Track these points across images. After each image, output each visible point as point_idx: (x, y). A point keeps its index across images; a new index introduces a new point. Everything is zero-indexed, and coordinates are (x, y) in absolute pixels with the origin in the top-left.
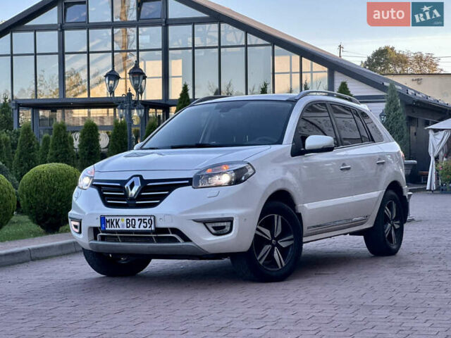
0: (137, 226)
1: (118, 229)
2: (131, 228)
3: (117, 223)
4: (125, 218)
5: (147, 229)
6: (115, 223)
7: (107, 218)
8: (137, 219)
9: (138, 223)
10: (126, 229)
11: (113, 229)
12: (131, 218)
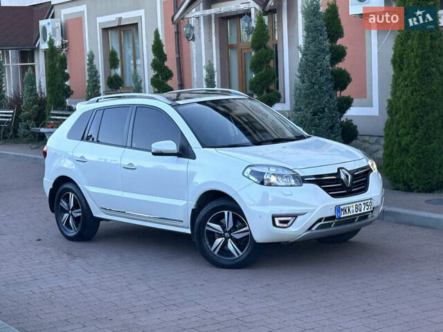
0: (362, 209)
1: (350, 214)
2: (359, 212)
3: (349, 210)
4: (354, 205)
5: (369, 210)
6: (347, 210)
7: (342, 207)
8: (362, 203)
9: (363, 206)
10: (355, 213)
11: (346, 215)
12: (358, 204)
